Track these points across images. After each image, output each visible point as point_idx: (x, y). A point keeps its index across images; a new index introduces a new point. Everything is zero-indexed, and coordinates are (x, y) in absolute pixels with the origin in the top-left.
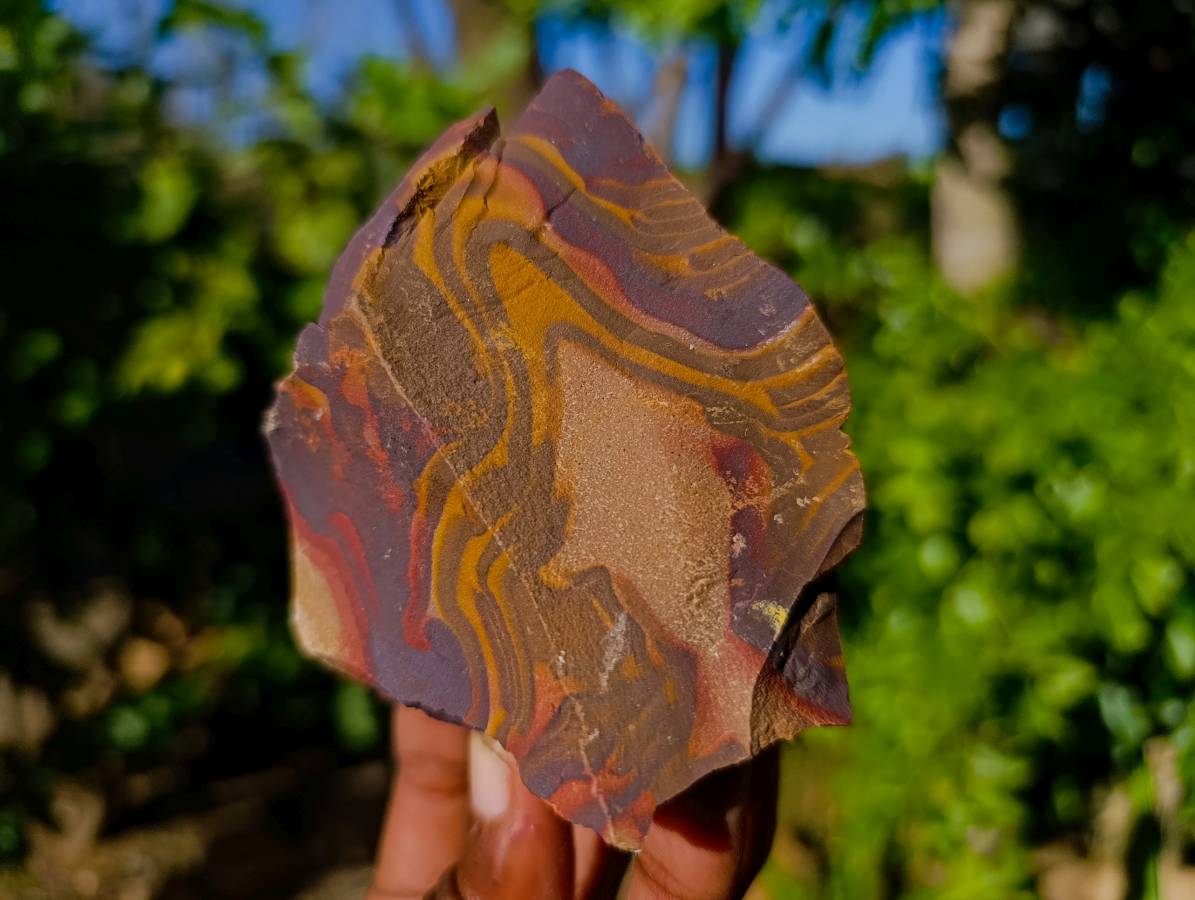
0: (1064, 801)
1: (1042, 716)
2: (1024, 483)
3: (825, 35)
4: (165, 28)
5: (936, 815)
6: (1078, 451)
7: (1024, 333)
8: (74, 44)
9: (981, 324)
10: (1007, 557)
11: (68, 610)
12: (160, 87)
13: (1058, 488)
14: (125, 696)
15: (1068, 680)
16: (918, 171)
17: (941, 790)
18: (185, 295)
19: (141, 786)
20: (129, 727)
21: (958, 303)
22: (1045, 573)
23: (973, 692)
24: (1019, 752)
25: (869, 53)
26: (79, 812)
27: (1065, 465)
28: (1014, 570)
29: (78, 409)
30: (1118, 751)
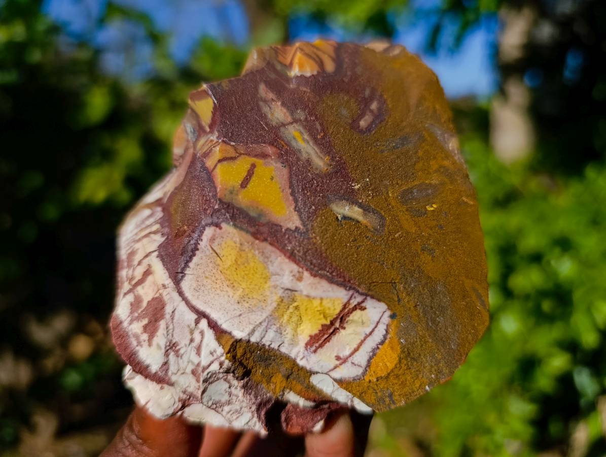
0: (554, 428)
1: (544, 381)
2: (537, 258)
3: (436, 32)
4: (101, 22)
5: (488, 431)
6: (564, 244)
7: (536, 184)
8: (55, 29)
9: (514, 180)
10: (527, 297)
11: (43, 318)
12: (98, 52)
13: (553, 263)
14: (71, 363)
15: (558, 362)
16: (482, 103)
17: (491, 419)
18: (108, 156)
19: (78, 411)
20: (73, 379)
21: (502, 169)
22: (546, 306)
23: (508, 368)
24: (533, 400)
25: (459, 41)
26: (46, 424)
27: (557, 251)
28: (530, 304)
29: (51, 212)
30: (583, 402)
